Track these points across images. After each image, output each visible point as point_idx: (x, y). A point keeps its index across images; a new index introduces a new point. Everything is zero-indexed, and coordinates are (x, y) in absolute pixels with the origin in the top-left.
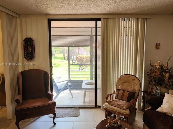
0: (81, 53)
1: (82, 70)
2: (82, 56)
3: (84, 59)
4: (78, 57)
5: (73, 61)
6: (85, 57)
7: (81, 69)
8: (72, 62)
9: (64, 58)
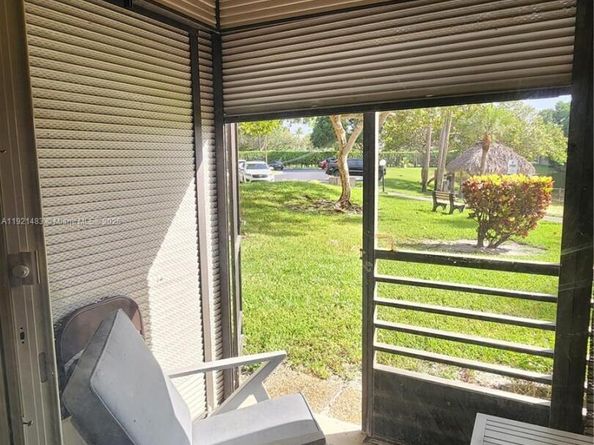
0: (492, 167)
1: (490, 246)
2: (496, 179)
3: (504, 193)
4: (473, 185)
5: (452, 200)
6: (513, 185)
7: (486, 243)
8: (448, 202)
9: (424, 184)
